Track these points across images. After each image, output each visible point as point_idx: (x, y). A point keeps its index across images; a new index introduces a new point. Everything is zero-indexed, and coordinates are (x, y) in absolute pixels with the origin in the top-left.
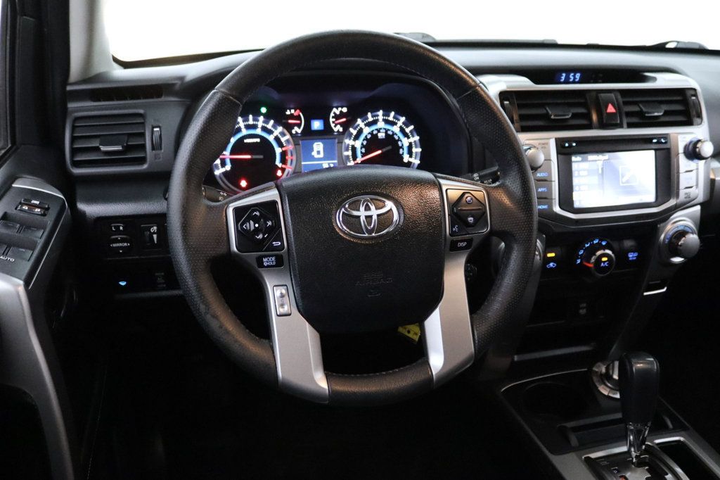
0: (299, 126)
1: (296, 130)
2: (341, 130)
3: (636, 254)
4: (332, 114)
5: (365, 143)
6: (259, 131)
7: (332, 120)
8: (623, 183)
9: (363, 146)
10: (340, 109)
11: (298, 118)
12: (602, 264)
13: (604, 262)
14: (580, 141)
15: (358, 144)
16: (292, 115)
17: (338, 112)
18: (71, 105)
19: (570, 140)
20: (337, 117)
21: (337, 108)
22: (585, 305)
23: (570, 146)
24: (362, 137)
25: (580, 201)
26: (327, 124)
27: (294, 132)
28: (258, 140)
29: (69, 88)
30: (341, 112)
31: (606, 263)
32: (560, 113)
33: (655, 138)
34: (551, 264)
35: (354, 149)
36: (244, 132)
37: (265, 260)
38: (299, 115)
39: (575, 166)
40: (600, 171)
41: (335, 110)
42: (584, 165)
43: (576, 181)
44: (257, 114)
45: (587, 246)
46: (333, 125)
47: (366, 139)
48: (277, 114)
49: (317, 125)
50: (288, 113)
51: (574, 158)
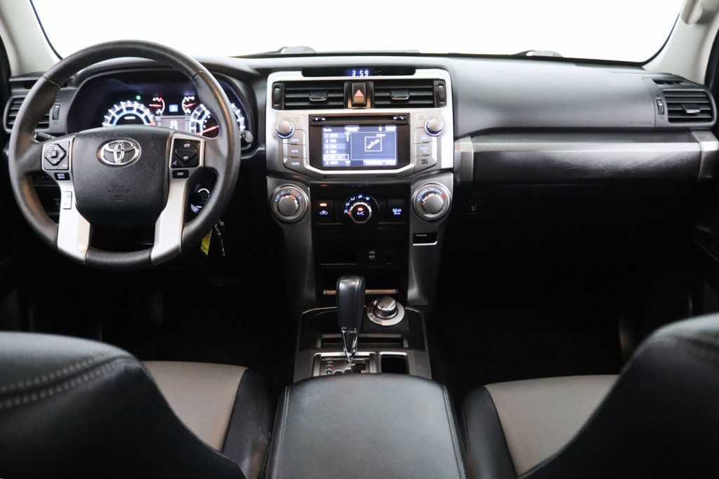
0: (161, 108)
1: (159, 111)
2: (190, 112)
3: (400, 210)
4: (184, 101)
5: (206, 121)
6: (134, 112)
7: (183, 105)
8: (367, 149)
9: (204, 124)
10: (189, 98)
11: (161, 103)
12: (358, 213)
13: (360, 212)
14: (329, 118)
15: (201, 122)
16: (157, 101)
17: (188, 100)
18: (14, 91)
19: (320, 116)
20: (187, 103)
21: (187, 97)
22: (374, 252)
23: (320, 120)
24: (204, 117)
25: (329, 162)
26: (180, 108)
27: (157, 113)
28: (134, 118)
29: (11, 80)
30: (190, 100)
31: (362, 213)
32: (317, 97)
33: (395, 116)
34: (324, 212)
35: (198, 125)
36: (125, 112)
37: (59, 175)
38: (161, 102)
39: (326, 136)
40: (348, 140)
41: (186, 98)
42: (335, 135)
43: (326, 146)
44: (133, 100)
45: (352, 199)
46: (184, 109)
47: (207, 119)
48: (146, 101)
49: (174, 108)
50: (154, 99)
51: (325, 130)
